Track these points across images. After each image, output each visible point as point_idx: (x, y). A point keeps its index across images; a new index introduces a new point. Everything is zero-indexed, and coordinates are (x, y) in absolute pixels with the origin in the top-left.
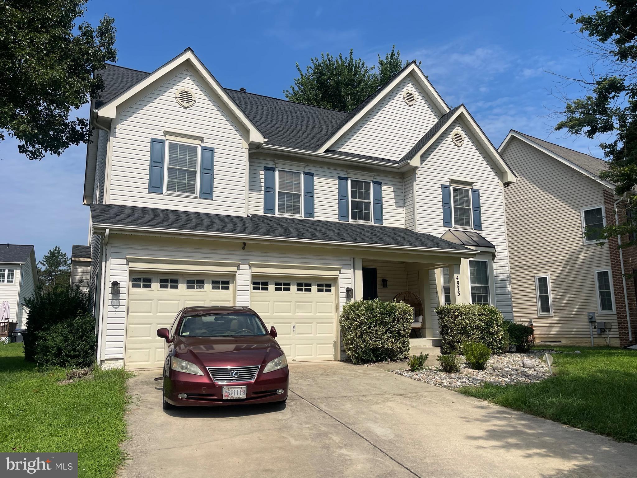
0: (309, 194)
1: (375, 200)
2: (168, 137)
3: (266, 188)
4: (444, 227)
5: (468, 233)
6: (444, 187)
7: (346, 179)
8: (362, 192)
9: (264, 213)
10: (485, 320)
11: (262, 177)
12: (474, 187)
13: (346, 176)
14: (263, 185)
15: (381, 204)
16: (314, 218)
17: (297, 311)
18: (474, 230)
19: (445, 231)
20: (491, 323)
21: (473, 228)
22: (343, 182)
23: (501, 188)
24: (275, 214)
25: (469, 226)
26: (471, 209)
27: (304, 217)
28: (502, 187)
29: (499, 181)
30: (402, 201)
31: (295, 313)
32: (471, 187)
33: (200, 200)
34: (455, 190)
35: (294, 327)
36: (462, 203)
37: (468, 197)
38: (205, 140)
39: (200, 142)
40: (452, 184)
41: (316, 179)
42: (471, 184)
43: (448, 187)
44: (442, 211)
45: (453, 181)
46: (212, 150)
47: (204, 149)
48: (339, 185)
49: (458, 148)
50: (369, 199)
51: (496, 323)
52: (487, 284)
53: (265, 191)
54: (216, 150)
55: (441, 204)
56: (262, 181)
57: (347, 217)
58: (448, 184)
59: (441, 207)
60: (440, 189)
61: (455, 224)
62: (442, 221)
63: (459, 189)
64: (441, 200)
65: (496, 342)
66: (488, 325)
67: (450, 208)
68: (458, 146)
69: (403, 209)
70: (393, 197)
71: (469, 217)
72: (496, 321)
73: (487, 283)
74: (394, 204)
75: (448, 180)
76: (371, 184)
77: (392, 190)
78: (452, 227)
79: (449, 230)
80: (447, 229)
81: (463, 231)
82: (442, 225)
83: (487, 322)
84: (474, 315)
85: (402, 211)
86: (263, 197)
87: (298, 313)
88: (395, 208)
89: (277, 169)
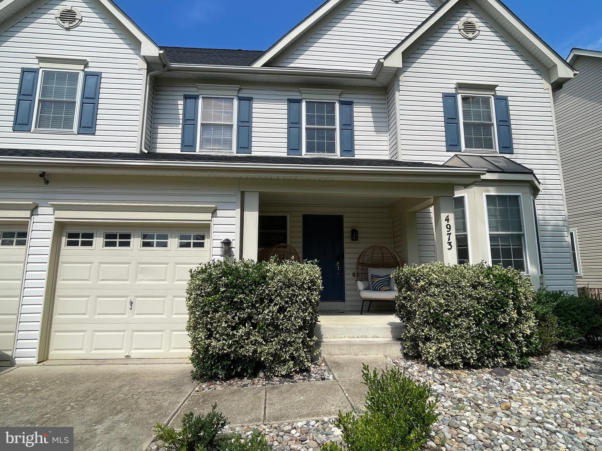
0: (245, 124)
1: (342, 125)
2: (42, 65)
3: (185, 120)
4: (447, 151)
5: (490, 158)
6: (446, 96)
7: (299, 101)
8: (323, 117)
9: (181, 151)
10: (486, 298)
11: (181, 107)
12: (498, 93)
13: (300, 98)
14: (181, 117)
15: (352, 130)
16: (251, 153)
17: (140, 277)
18: (500, 153)
19: (450, 157)
20: (499, 305)
21: (498, 150)
22: (295, 106)
23: (547, 91)
24: (195, 152)
25: (492, 148)
26: (493, 124)
27: (237, 153)
28: (548, 89)
29: (543, 81)
30: (385, 124)
31: (136, 281)
32: (493, 93)
33: (78, 136)
34: (464, 99)
35: (131, 303)
36: (478, 116)
37: (489, 107)
38: (90, 64)
39: (82, 67)
40: (459, 91)
41: (254, 105)
42: (492, 88)
43: (454, 96)
44: (443, 129)
45: (461, 86)
46: (98, 76)
47: (87, 75)
48: (289, 109)
49: (470, 42)
50: (334, 124)
51: (514, 304)
52: (521, 231)
53: (184, 125)
54: (103, 75)
55: (443, 119)
56: (181, 112)
57: (299, 149)
58: (453, 91)
59: (443, 124)
60: (441, 100)
61: (466, 147)
62: (444, 144)
63: (473, 98)
64: (442, 114)
65: (517, 343)
66: (494, 309)
67: (458, 124)
68: (470, 39)
69: (386, 135)
70: (371, 119)
71: (491, 135)
72: (513, 299)
73: (520, 229)
74: (373, 129)
75: (454, 86)
76: (337, 106)
77: (370, 110)
78: (460, 151)
79: (456, 155)
80: (452, 154)
81: (481, 156)
82: (445, 149)
83: (491, 301)
84: (460, 287)
85: (385, 137)
86: (180, 131)
87: (140, 280)
88: (374, 133)
89: (201, 97)
